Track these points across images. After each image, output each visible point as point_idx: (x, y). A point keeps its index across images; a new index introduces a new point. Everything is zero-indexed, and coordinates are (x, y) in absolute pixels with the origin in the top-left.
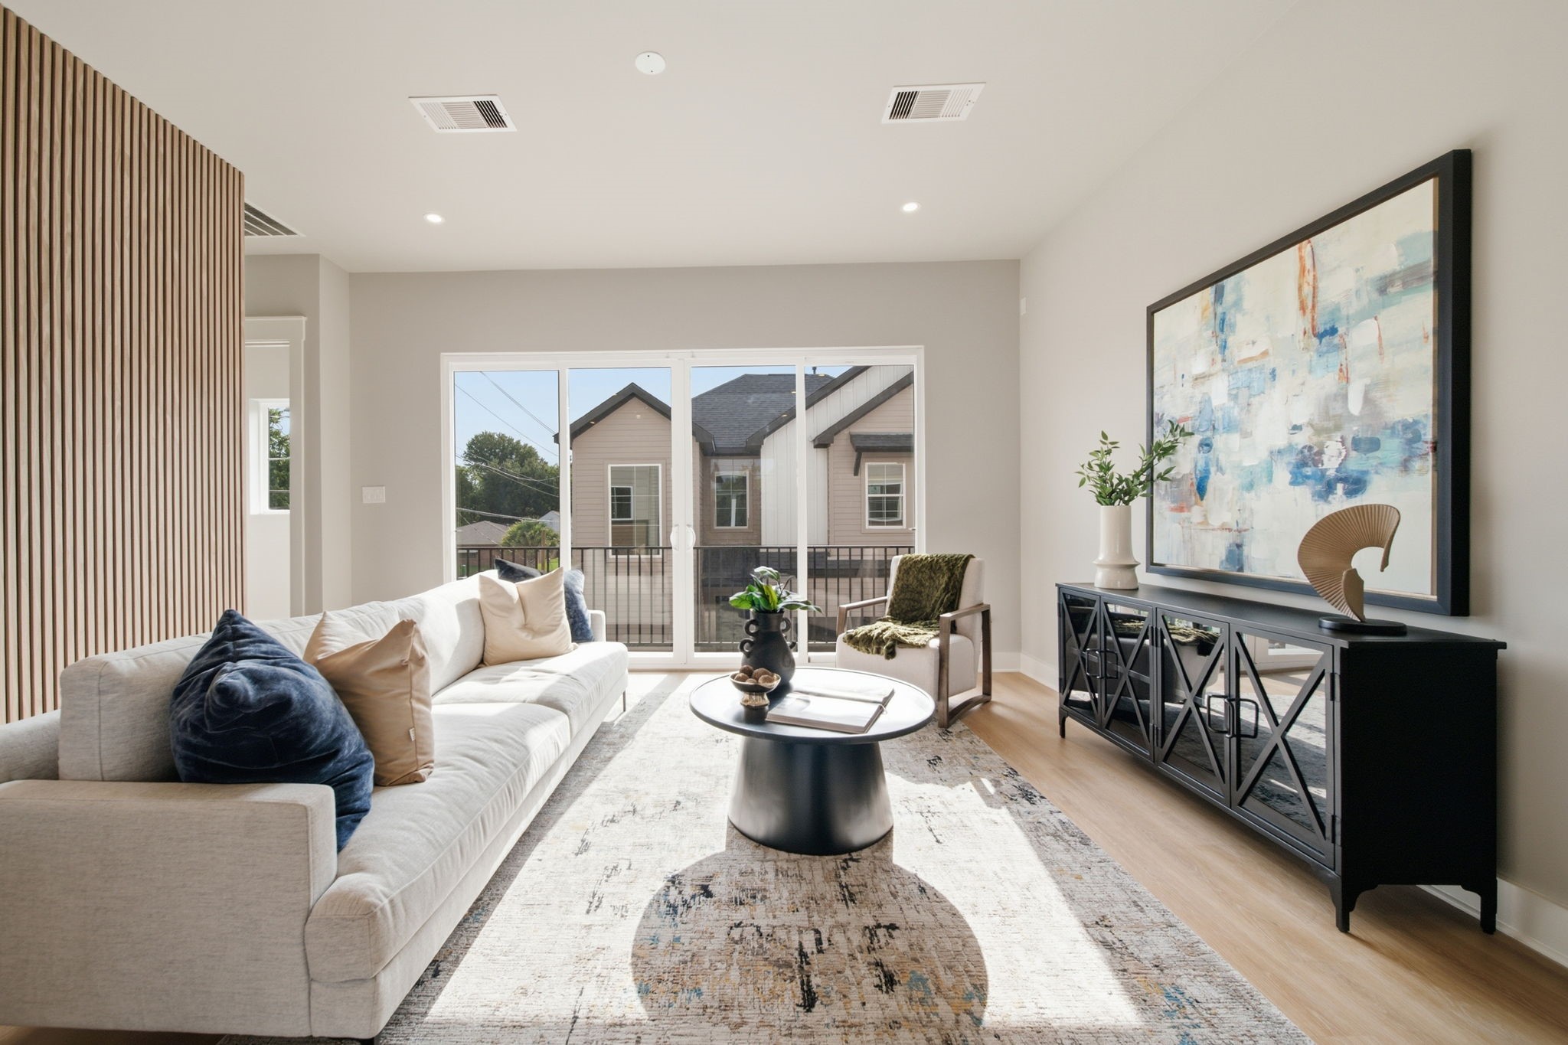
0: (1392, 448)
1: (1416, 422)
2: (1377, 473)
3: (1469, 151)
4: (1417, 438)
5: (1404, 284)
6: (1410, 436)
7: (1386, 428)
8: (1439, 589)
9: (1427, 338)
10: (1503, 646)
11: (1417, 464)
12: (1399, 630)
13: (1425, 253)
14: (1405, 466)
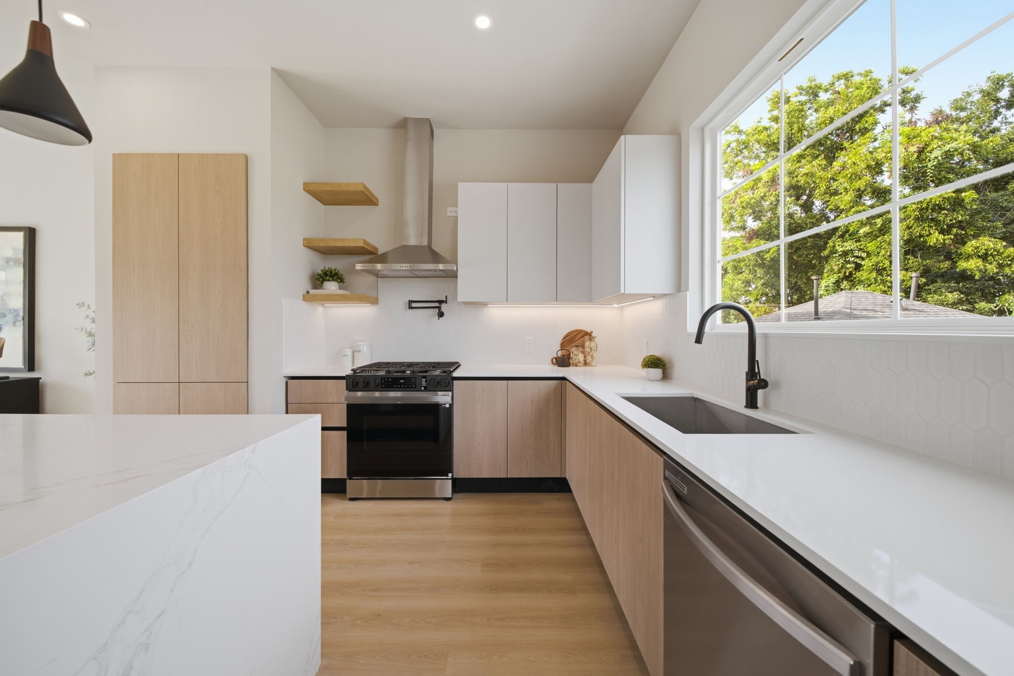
0: (10, 318)
1: (18, 310)
2: (5, 325)
3: (34, 228)
4: (18, 315)
5: (14, 263)
6: (16, 314)
7: (8, 310)
8: (24, 364)
9: (21, 283)
10: (41, 378)
11: (18, 323)
12: (8, 378)
13: (20, 255)
14: (14, 323)
